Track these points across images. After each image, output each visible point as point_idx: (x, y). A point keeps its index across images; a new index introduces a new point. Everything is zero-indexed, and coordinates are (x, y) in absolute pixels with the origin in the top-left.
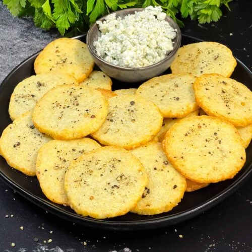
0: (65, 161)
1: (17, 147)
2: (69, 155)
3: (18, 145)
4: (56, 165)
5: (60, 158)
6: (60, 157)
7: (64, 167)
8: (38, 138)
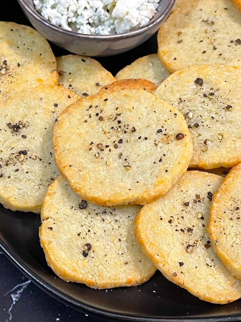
0: (190, 230)
1: (91, 254)
2: (187, 216)
3: (89, 249)
4: (185, 245)
5: (182, 230)
6: (179, 229)
7: (197, 241)
8: (108, 218)
